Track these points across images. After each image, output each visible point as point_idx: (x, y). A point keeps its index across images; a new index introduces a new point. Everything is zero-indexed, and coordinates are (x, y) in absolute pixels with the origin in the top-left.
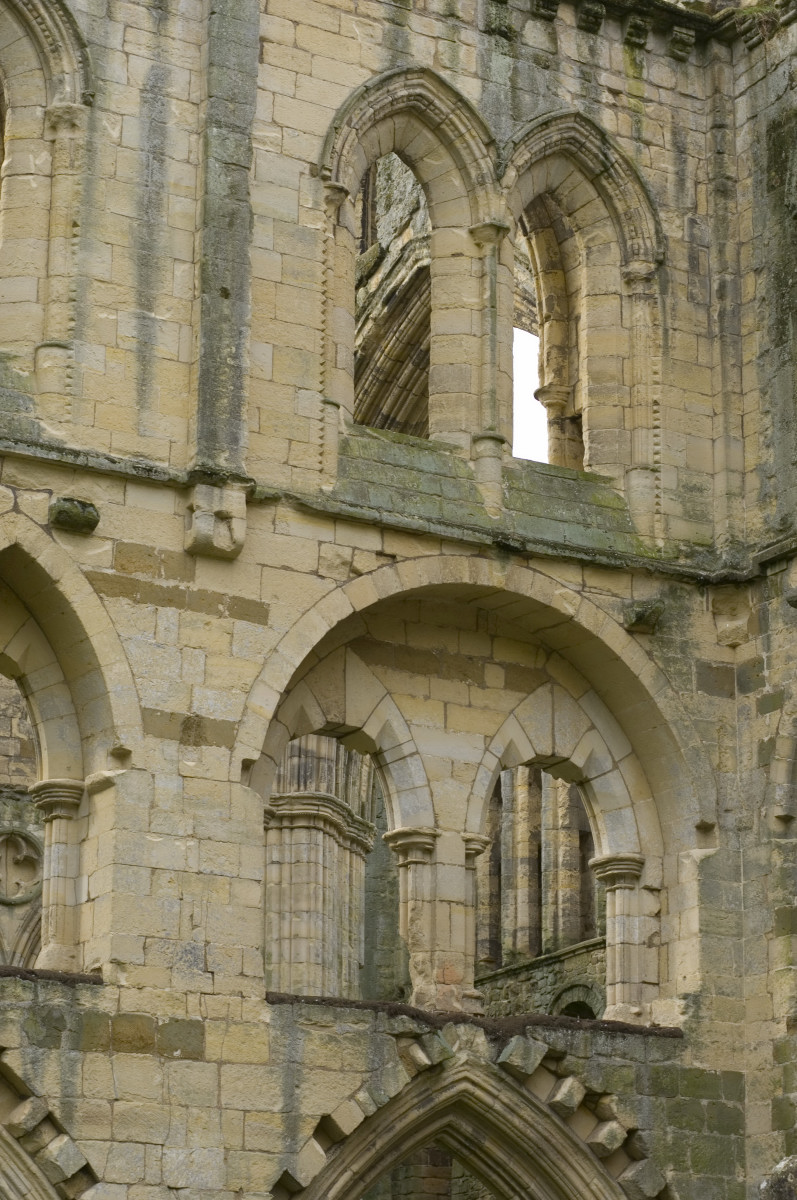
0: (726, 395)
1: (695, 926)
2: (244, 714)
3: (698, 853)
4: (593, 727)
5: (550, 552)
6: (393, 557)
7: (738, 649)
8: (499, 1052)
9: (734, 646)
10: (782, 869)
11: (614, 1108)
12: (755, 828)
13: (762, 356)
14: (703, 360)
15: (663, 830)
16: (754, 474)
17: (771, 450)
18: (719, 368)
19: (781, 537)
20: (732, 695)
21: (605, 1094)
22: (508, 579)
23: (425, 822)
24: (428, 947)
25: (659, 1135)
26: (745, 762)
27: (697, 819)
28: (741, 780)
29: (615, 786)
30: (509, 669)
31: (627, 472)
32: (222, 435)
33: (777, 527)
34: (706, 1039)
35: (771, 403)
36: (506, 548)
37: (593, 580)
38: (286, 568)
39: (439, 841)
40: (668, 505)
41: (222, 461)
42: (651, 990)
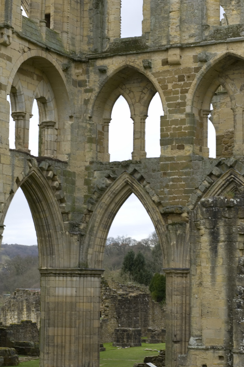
0: (81, 17)
1: (69, 139)
2: (8, 83)
3: (70, 123)
4: (49, 91)
5: (54, 51)
6: (30, 49)
7: (79, 77)
8: (39, 165)
9: (77, 76)
10: (90, 128)
11: (58, 178)
12: (82, 118)
13: (90, 10)
14: (76, 8)
15: (59, 116)
16: (86, 37)
17: (92, 33)
18: (79, 10)
19: (94, 53)
20: (77, 87)
21: (56, 175)
22: (46, 56)
23: (24, 111)
24: (22, 139)
25: (64, 185)
26: (79, 103)
27: (70, 115)
28: (78, 107)
29: (51, 105)
30: (38, 76)
31: (61, 32)
32: (9, 16)
33: (93, 51)
34: (71, 164)
35: (93, 22)
36: (47, 50)
37: (59, 58)
38: (15, 49)
39: (26, 115)
40: (70, 42)
41: (9, 23)
42: (55, 152)
